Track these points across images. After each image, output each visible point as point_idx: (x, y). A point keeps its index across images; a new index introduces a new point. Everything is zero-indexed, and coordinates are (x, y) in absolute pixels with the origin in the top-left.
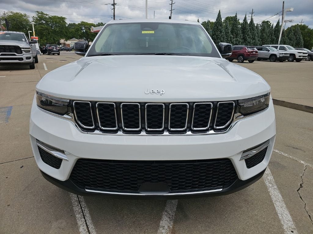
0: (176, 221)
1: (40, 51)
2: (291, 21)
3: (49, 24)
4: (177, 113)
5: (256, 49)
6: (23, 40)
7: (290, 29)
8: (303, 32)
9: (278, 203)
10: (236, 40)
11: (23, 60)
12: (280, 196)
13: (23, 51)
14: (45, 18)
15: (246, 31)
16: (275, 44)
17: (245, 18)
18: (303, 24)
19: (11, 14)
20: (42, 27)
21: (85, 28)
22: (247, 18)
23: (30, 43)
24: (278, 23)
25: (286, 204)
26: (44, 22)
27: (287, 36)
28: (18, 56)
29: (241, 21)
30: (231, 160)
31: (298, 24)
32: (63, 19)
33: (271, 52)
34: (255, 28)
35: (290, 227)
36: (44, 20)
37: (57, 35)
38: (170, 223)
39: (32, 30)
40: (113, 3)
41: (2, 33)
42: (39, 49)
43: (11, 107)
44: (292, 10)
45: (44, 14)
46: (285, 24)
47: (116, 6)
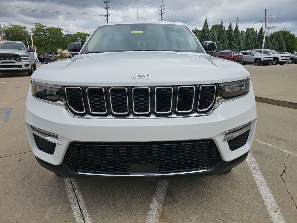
0: (165, 204)
1: (38, 60)
2: (273, 28)
3: (46, 35)
4: (163, 96)
5: (241, 54)
6: (22, 48)
7: (273, 35)
8: (285, 37)
9: (262, 187)
10: (222, 46)
11: (22, 67)
12: (264, 180)
13: (22, 58)
14: (43, 29)
15: (232, 37)
16: (259, 49)
17: (230, 26)
18: (285, 30)
19: (11, 26)
20: (40, 38)
21: (80, 38)
22: (232, 25)
23: (29, 51)
24: (262, 29)
25: (270, 187)
26: (42, 33)
27: (270, 41)
28: (18, 63)
29: (227, 29)
30: (215, 141)
31: (280, 31)
32: (59, 30)
33: (256, 56)
34: (240, 34)
35: (273, 208)
36: (42, 32)
37: (55, 45)
38: (159, 207)
39: (30, 40)
40: (106, 14)
41: (2, 43)
42: (37, 58)
43: (11, 109)
44: (274, 16)
45: (42, 26)
46: (268, 30)
47: (109, 17)
